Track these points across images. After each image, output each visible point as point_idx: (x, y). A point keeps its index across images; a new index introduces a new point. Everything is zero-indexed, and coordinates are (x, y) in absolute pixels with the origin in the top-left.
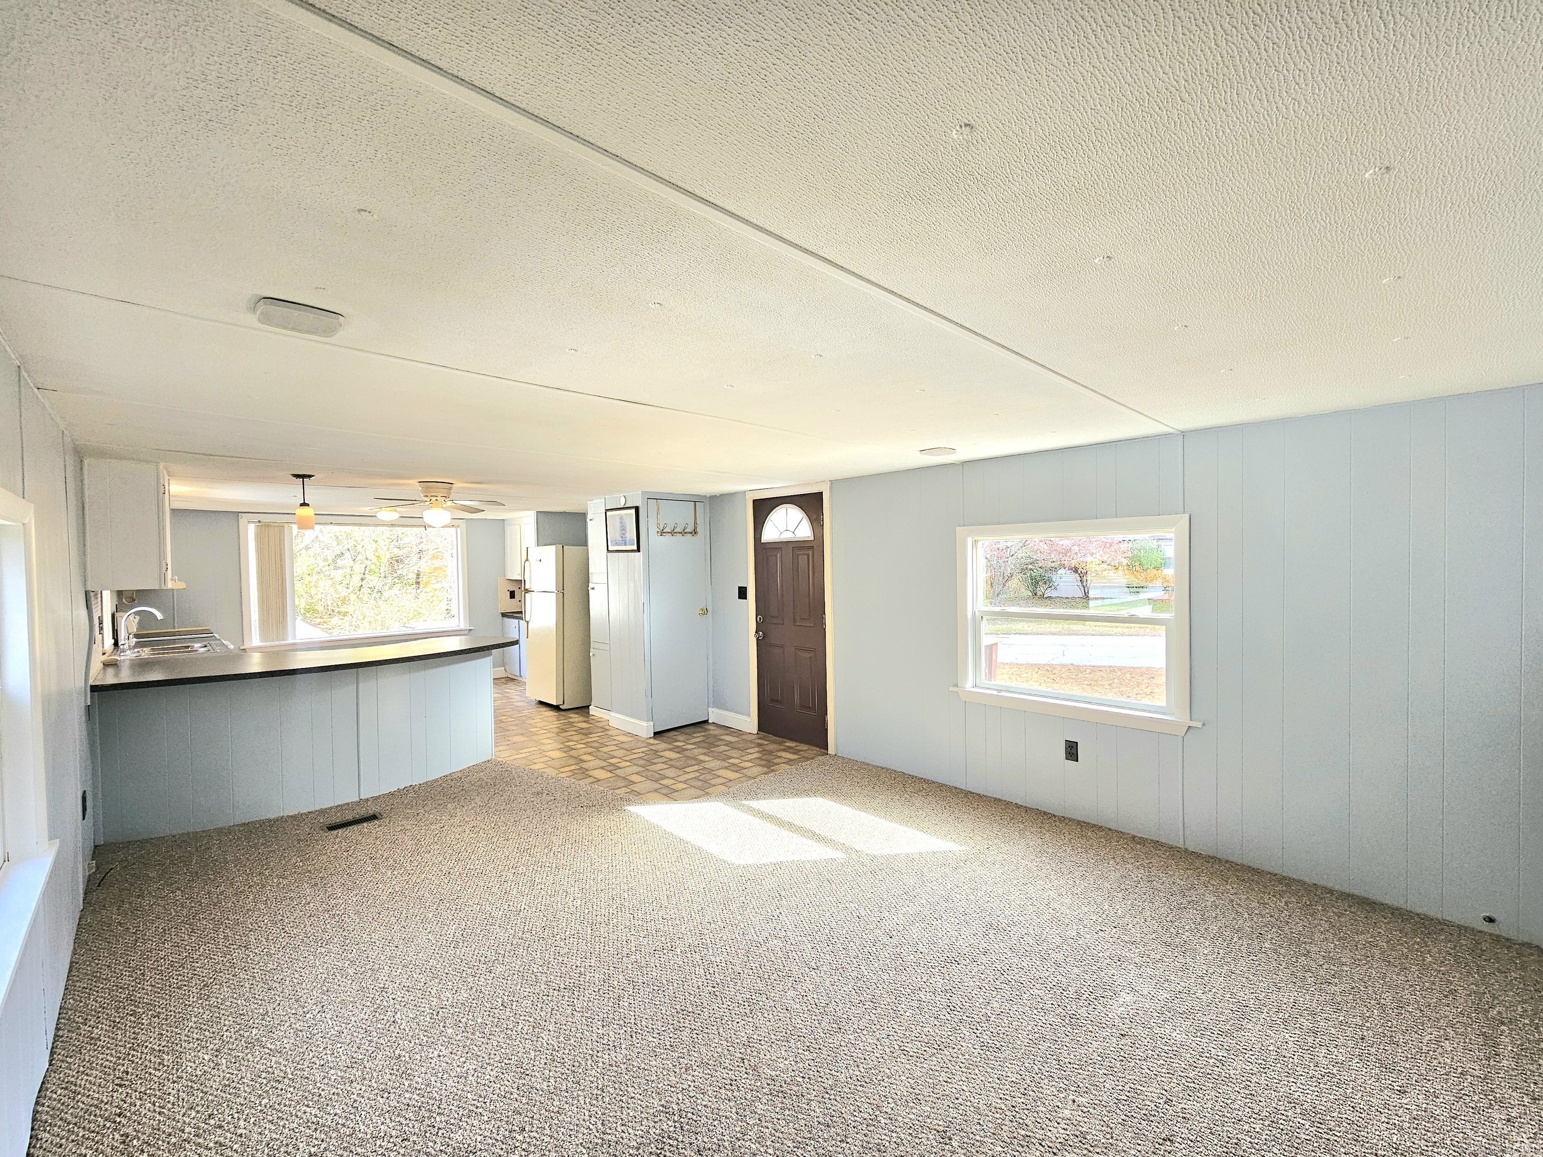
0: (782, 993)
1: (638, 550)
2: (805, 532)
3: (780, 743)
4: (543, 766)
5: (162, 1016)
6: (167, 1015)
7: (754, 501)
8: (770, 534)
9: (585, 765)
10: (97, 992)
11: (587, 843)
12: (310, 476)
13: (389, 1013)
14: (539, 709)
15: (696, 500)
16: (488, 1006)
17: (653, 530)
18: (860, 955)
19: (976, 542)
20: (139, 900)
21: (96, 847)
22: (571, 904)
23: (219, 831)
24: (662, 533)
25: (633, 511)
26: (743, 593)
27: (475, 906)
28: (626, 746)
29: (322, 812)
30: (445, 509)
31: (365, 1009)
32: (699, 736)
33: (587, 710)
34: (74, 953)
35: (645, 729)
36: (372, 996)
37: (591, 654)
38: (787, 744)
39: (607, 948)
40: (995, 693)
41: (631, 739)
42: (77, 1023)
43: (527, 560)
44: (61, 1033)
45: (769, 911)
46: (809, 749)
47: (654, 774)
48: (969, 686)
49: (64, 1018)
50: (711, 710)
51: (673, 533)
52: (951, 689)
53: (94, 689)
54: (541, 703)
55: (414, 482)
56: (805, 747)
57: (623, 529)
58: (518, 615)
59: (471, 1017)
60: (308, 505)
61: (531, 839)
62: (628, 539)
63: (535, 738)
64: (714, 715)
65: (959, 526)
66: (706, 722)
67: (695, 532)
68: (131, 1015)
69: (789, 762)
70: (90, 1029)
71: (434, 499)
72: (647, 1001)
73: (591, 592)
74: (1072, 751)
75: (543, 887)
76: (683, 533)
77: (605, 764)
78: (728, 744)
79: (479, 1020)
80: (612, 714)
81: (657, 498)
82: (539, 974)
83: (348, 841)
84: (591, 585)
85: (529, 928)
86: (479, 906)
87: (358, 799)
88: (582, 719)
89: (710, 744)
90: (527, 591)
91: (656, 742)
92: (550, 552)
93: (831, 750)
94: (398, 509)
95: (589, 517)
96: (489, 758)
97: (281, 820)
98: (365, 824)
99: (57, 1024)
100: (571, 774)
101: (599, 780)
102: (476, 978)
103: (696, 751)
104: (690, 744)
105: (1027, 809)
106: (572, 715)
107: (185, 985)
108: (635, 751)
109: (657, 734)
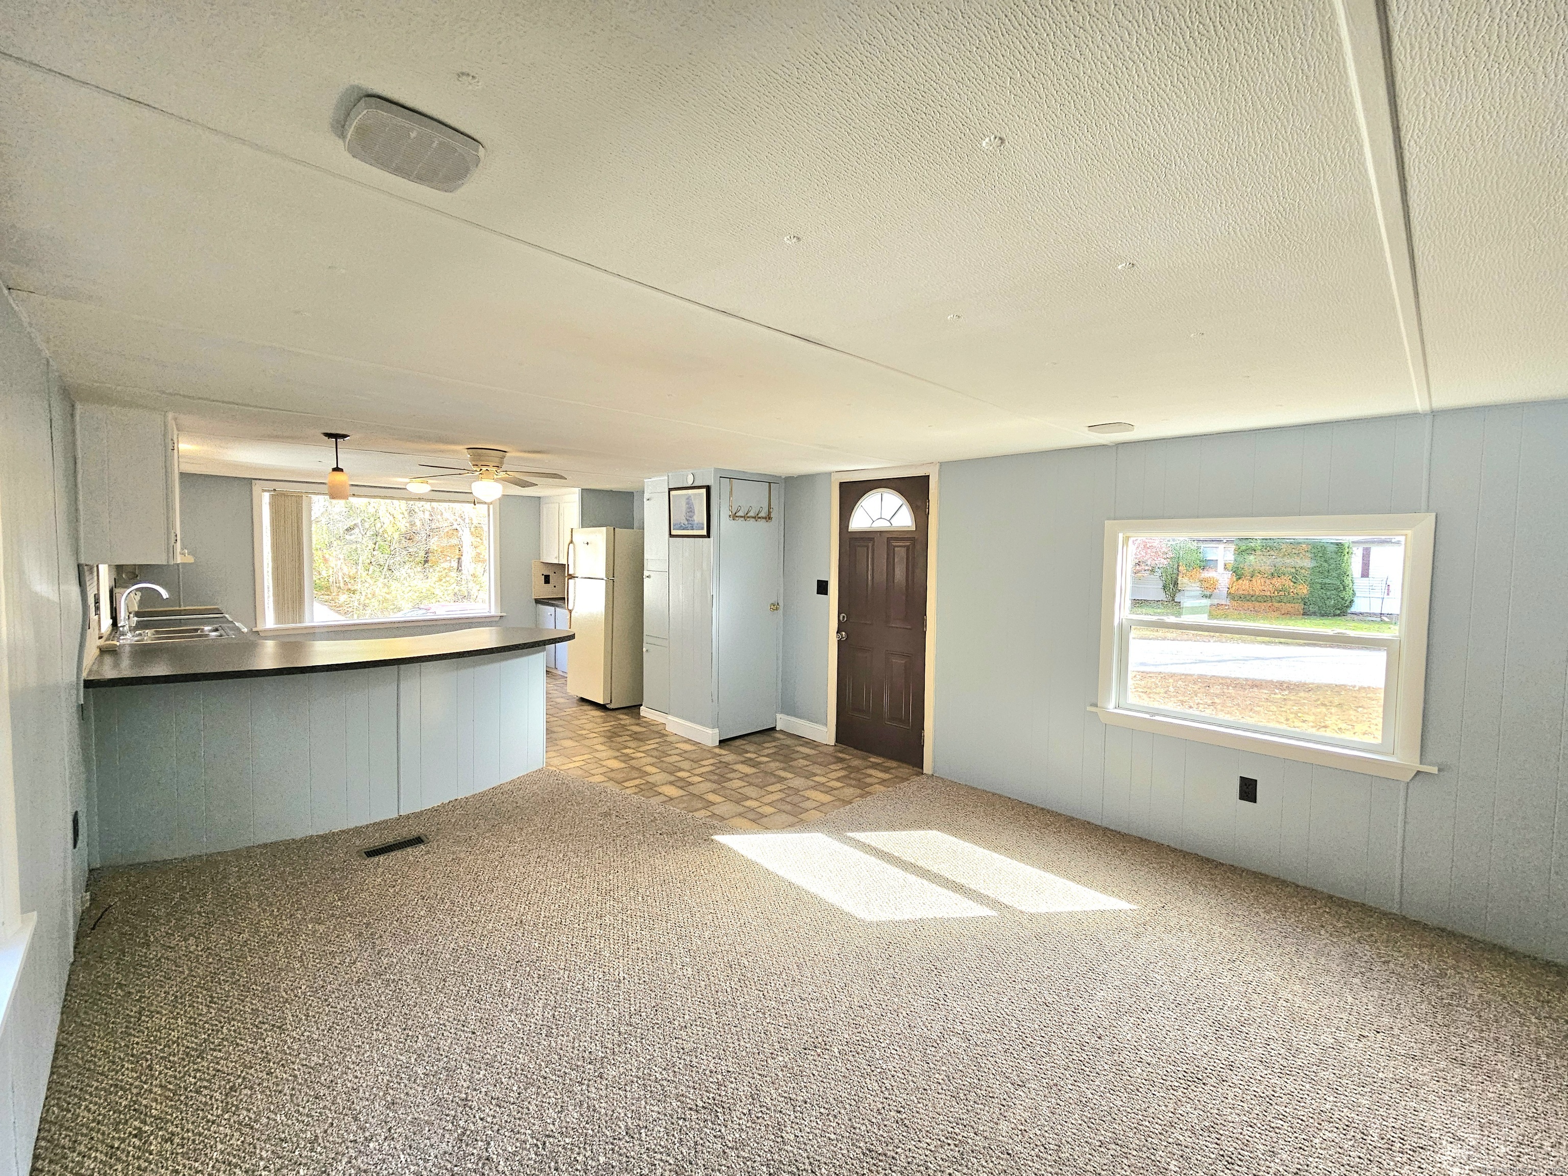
0: (992, 1124)
1: (708, 536)
2: (904, 520)
3: (864, 759)
4: (602, 778)
5: (177, 1140)
6: (183, 1138)
7: (841, 484)
8: (860, 521)
9: (651, 779)
10: (91, 1094)
11: (679, 885)
12: (344, 436)
13: (480, 1143)
14: (581, 708)
15: (770, 481)
16: (608, 1133)
17: (725, 513)
18: (1070, 1064)
19: (1128, 538)
20: (144, 950)
21: (91, 871)
22: (680, 973)
23: (237, 853)
24: (734, 516)
25: (704, 491)
26: (822, 587)
27: (561, 972)
28: (694, 756)
29: (358, 831)
30: (497, 480)
31: (447, 1136)
32: (770, 747)
33: (637, 710)
34: (62, 1029)
35: (709, 736)
36: (453, 1113)
37: (644, 649)
38: (872, 759)
39: (742, 1043)
40: (1147, 716)
41: (694, 748)
42: (64, 1147)
43: (571, 542)
44: (39, 1164)
45: (931, 991)
46: (899, 767)
47: (732, 792)
48: (1111, 707)
49: (44, 1139)
50: (779, 716)
51: (745, 517)
52: (1089, 708)
53: (88, 684)
54: (583, 700)
55: (461, 448)
56: (894, 764)
57: (690, 510)
58: (559, 600)
59: (588, 1154)
60: (342, 470)
61: (611, 877)
62: (696, 522)
63: (587, 742)
64: (783, 722)
65: (1109, 519)
66: (773, 729)
67: (768, 518)
68: (135, 1136)
69: (883, 782)
70: (79, 1158)
71: (484, 469)
72: (817, 1131)
73: (646, 581)
74: (1248, 790)
75: (640, 946)
76: (756, 518)
77: (672, 778)
78: (806, 757)
79: (602, 1159)
80: (670, 717)
81: (730, 477)
82: (665, 1083)
83: (392, 872)
84: (646, 573)
85: (637, 1008)
86: (567, 973)
87: (396, 816)
88: (633, 721)
89: (786, 756)
90: (571, 577)
91: (723, 752)
92: (599, 537)
93: (928, 767)
94: (430, 481)
95: (646, 496)
96: (540, 767)
97: (310, 841)
98: (409, 849)
99: (35, 1149)
100: (637, 790)
101: (671, 799)
102: (584, 1087)
103: (774, 765)
104: (764, 754)
105: (1185, 855)
106: (621, 716)
107: (205, 1087)
108: (703, 763)
109: (723, 742)
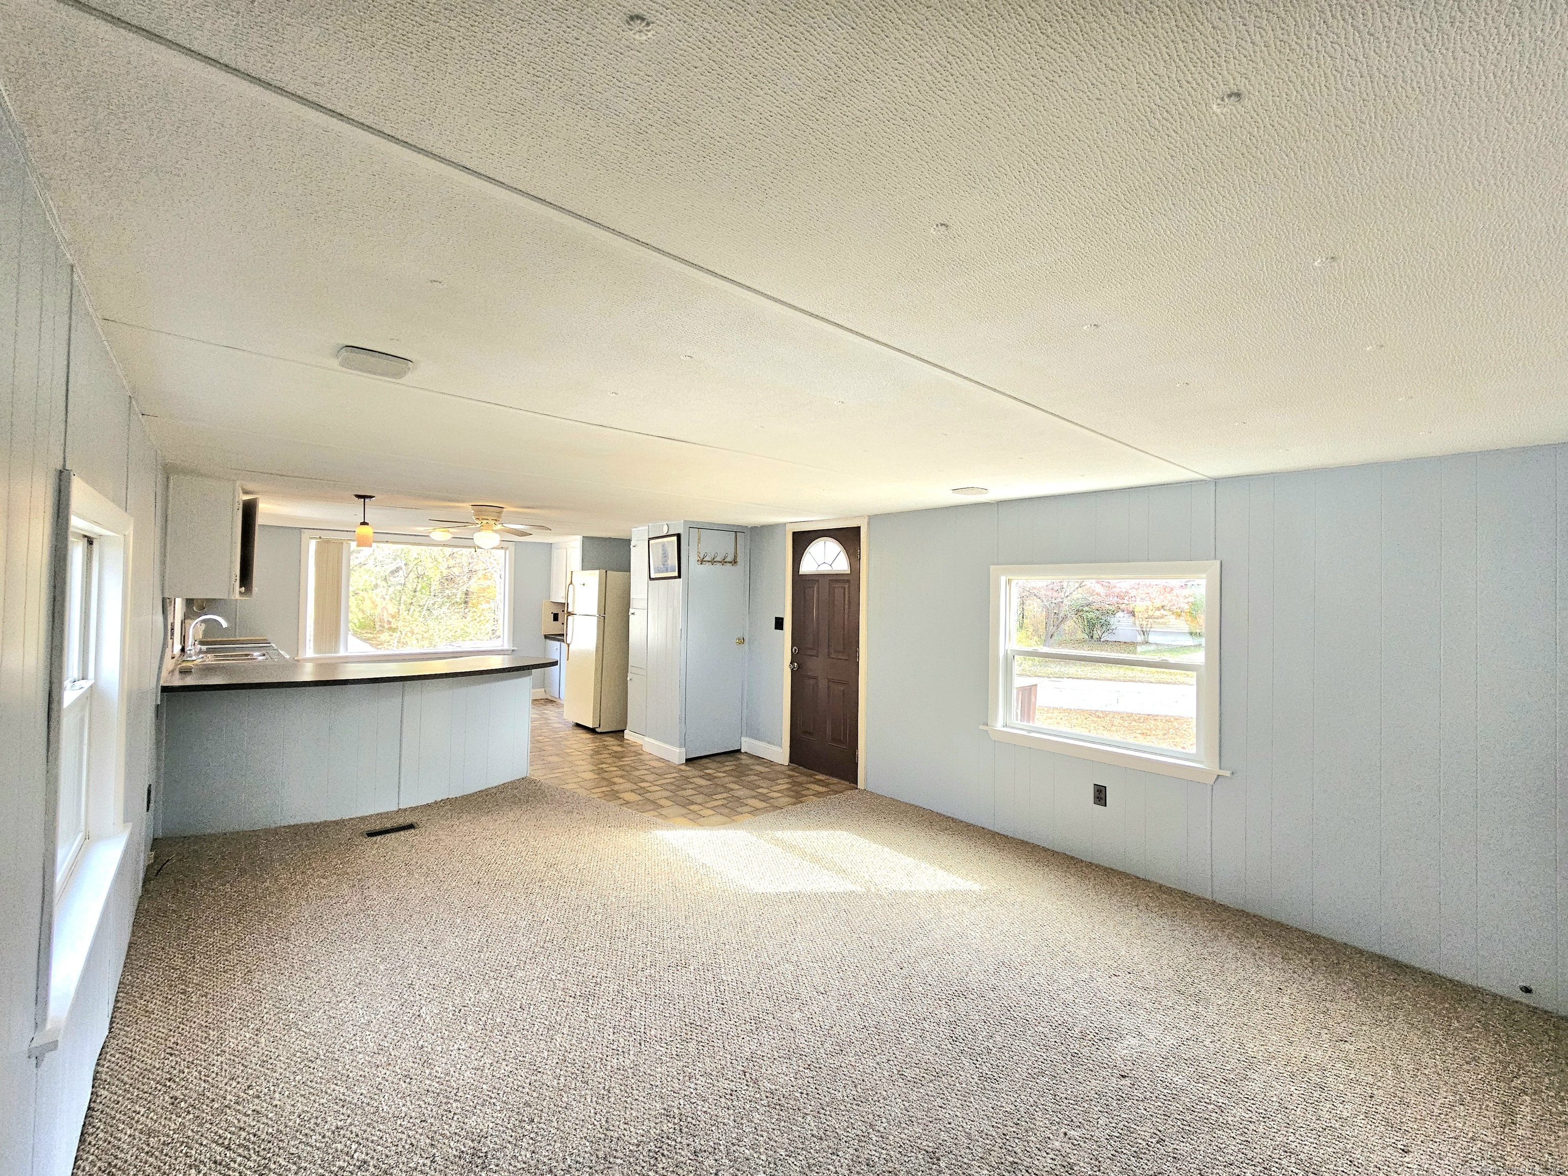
0: (789, 1014)
1: (679, 576)
2: (842, 565)
3: (811, 776)
4: (575, 786)
5: (209, 996)
6: (213, 995)
7: (794, 533)
8: (808, 566)
9: (616, 788)
10: (152, 970)
11: (612, 862)
12: (371, 497)
13: (415, 1007)
14: (575, 731)
15: (737, 531)
16: (507, 1007)
17: (694, 558)
18: (869, 983)
19: (1009, 581)
20: (192, 891)
21: (155, 840)
22: (592, 918)
23: (267, 831)
24: (702, 562)
25: (675, 538)
26: (779, 623)
27: (501, 915)
28: (659, 770)
29: (363, 819)
30: (496, 531)
31: (394, 1002)
32: (730, 765)
33: (621, 734)
34: (133, 934)
35: (676, 755)
36: (400, 991)
37: (628, 679)
38: (817, 777)
39: (623, 961)
40: (1025, 733)
41: (663, 765)
42: (134, 996)
43: (571, 583)
44: (119, 1005)
45: (784, 936)
46: (839, 783)
47: (683, 799)
48: (999, 726)
49: (122, 992)
50: (743, 739)
51: (713, 562)
52: (981, 727)
53: (165, 689)
54: (578, 725)
55: (467, 505)
56: (835, 780)
57: (665, 556)
58: (559, 637)
59: (490, 1016)
60: (367, 524)
61: (558, 855)
62: (670, 565)
63: (570, 759)
64: (747, 745)
65: (993, 564)
66: (739, 751)
67: (734, 562)
68: (182, 993)
69: (818, 794)
70: (145, 1003)
71: (485, 522)
72: (657, 1012)
73: (631, 617)
74: (1100, 796)
75: (566, 901)
76: (723, 562)
77: (635, 787)
78: (759, 774)
79: (498, 1020)
80: (646, 739)
81: (700, 527)
82: (557, 982)
83: (385, 848)
84: (631, 611)
85: (552, 938)
86: (504, 915)
87: (396, 809)
88: (617, 742)
89: (740, 773)
90: (569, 614)
91: (688, 768)
92: (593, 577)
93: (861, 784)
94: (450, 530)
95: (633, 543)
96: (524, 777)
97: (326, 824)
98: (402, 833)
99: (117, 997)
100: (603, 795)
101: (628, 802)
102: (497, 982)
103: (726, 779)
104: (721, 772)
105: (1054, 853)
106: (607, 739)
107: (230, 970)
108: (666, 776)
109: (689, 761)
